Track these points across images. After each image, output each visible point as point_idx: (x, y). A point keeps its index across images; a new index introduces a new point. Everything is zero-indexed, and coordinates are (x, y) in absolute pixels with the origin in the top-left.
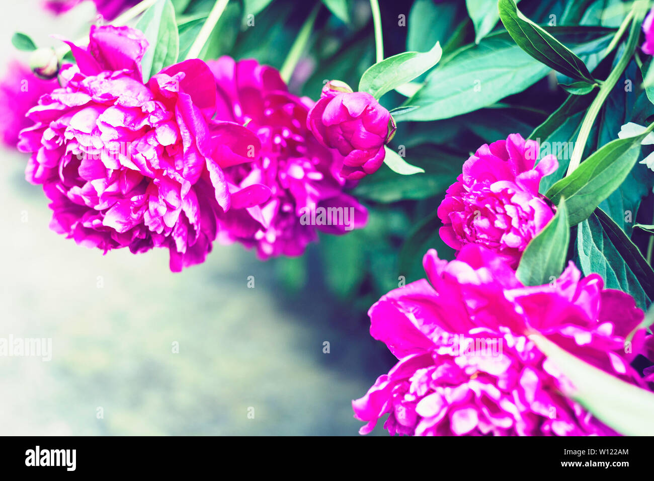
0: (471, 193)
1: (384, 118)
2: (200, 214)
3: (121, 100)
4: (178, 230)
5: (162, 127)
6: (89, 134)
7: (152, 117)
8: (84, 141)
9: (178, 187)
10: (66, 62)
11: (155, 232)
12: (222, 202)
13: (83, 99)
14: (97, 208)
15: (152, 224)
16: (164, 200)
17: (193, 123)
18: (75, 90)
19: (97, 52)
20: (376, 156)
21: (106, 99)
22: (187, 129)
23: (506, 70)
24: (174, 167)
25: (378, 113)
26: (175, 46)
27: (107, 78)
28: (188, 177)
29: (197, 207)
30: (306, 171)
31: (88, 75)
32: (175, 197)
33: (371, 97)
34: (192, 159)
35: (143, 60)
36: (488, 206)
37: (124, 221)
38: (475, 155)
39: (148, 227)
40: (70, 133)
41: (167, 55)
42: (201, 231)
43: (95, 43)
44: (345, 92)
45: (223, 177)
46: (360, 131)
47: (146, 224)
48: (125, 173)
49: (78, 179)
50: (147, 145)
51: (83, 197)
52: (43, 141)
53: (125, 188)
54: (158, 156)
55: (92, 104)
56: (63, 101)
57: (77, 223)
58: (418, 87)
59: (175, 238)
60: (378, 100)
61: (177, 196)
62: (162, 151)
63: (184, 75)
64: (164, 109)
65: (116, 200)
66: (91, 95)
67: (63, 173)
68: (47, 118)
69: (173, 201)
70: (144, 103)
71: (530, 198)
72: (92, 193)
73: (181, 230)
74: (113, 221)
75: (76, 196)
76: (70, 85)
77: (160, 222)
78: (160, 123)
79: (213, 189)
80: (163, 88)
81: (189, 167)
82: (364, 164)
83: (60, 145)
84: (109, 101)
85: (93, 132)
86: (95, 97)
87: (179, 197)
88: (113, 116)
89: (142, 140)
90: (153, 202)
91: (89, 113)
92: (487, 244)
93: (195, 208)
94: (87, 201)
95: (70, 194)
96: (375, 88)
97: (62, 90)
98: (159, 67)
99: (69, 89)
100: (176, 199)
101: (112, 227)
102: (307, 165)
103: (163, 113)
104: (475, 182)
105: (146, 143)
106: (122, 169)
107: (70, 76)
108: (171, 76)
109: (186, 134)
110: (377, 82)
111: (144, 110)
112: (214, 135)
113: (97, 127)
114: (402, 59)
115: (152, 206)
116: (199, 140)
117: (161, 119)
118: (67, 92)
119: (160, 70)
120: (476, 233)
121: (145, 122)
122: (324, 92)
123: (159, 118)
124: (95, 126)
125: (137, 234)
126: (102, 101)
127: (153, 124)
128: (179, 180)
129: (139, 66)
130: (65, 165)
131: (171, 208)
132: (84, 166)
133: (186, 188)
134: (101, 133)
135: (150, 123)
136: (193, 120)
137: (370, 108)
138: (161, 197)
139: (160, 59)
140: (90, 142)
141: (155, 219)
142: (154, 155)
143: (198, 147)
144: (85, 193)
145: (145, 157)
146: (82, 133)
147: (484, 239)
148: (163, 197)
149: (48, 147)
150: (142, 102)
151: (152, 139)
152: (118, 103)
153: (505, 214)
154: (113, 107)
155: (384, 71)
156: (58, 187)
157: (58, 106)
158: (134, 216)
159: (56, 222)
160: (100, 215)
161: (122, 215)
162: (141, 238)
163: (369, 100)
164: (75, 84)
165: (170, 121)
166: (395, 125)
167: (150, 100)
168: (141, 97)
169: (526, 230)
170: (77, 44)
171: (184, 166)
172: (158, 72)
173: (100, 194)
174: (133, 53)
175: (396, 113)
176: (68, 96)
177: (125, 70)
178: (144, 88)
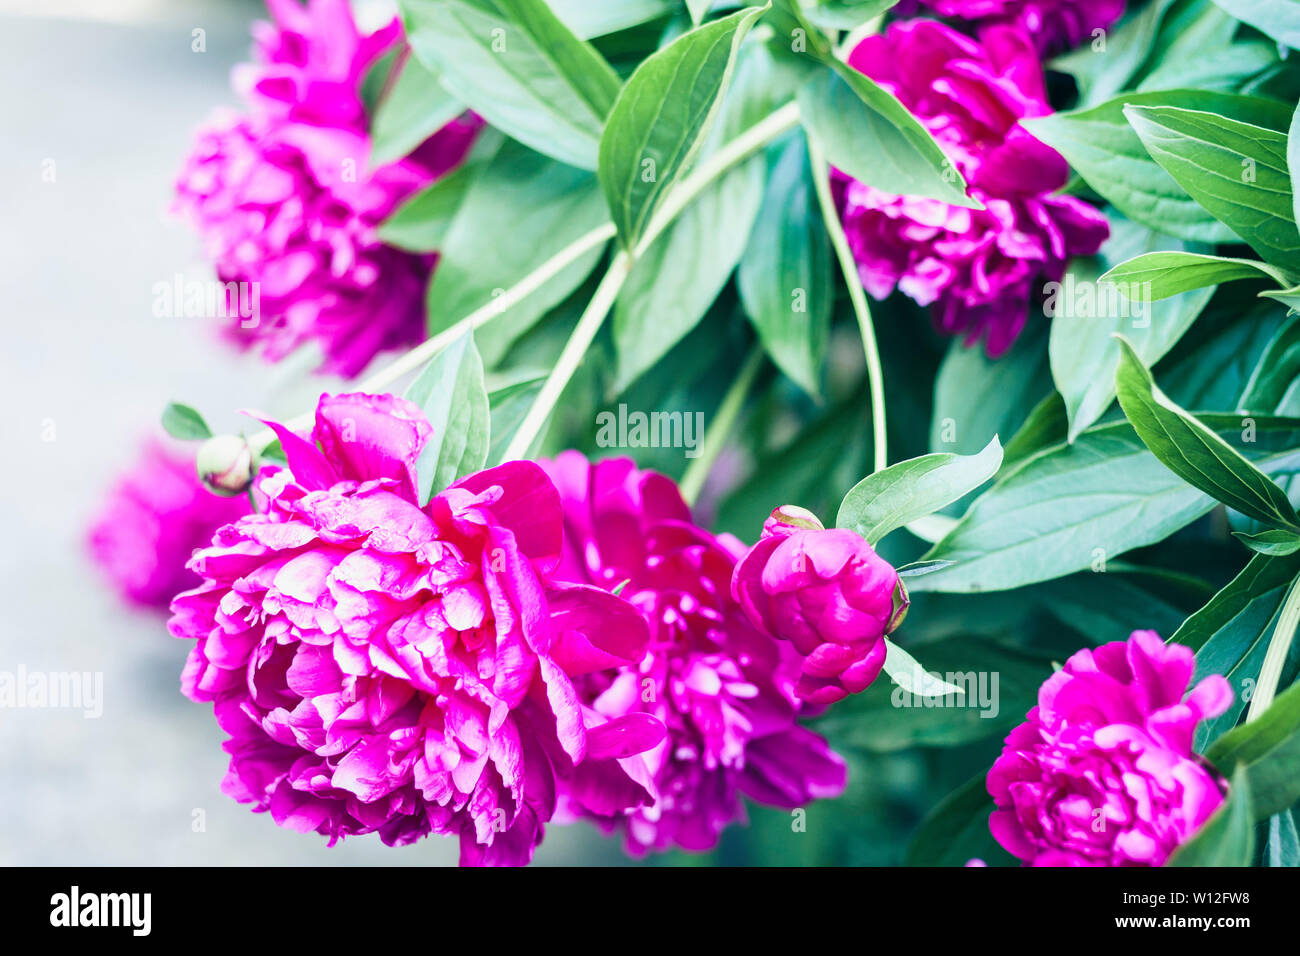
0: (1056, 747)
1: (885, 581)
2: (525, 768)
3: (376, 539)
4: (480, 798)
5: (456, 594)
6: (311, 604)
7: (436, 573)
8: (302, 619)
9: (483, 712)
10: (266, 462)
11: (434, 803)
12: (571, 745)
13: (303, 535)
14: (321, 751)
15: (429, 787)
16: (455, 739)
17: (516, 587)
18: (285, 517)
19: (330, 443)
20: (868, 657)
21: (347, 537)
22: (504, 598)
23: (1125, 498)
24: (475, 673)
25: (874, 572)
26: (482, 435)
27: (348, 494)
28: (505, 694)
29: (520, 751)
30: (724, 679)
31: (312, 489)
32: (477, 733)
33: (860, 540)
34: (513, 658)
35: (419, 461)
36: (1089, 775)
37: (373, 779)
38: (1064, 670)
39: (421, 791)
40: (273, 602)
41: (467, 451)
42: (524, 802)
43: (326, 429)
44: (807, 528)
45: (573, 694)
46: (835, 606)
47: (417, 787)
48: (380, 682)
49: (285, 692)
50: (425, 629)
51: (293, 729)
52: (218, 617)
53: (379, 712)
54: (446, 651)
55: (317, 546)
56: (263, 540)
57: (278, 780)
58: (950, 525)
59: (474, 815)
60: (874, 547)
61: (480, 731)
62: (455, 641)
63: (502, 491)
64: (459, 558)
65: (362, 736)
66: (318, 528)
67: (255, 681)
68: (227, 571)
69: (474, 742)
70: (420, 546)
71: (1175, 762)
72: (313, 722)
73: (486, 799)
74: (351, 778)
75: (279, 727)
76: (274, 507)
77: (446, 783)
78: (452, 586)
79: (554, 718)
80: (461, 516)
81: (506, 675)
82: (842, 672)
83: (253, 625)
84: (351, 541)
85: (320, 599)
86: (323, 531)
87: (485, 733)
88: (360, 570)
89: (416, 617)
90: (434, 742)
91: (312, 562)
92: (1087, 850)
93: (516, 756)
94: (301, 738)
95: (268, 724)
96: (869, 522)
97: (260, 517)
98: (451, 475)
99: (273, 516)
100: (478, 738)
101: (349, 789)
102: (728, 667)
103: (457, 565)
104: (1064, 724)
105: (423, 623)
106: (374, 676)
107: (277, 490)
108: (476, 493)
109: (502, 609)
110: (874, 511)
111: (420, 559)
112: (554, 611)
113: (328, 591)
114: (926, 468)
115: (431, 749)
116: (528, 620)
117: (454, 577)
118: (269, 522)
119: (451, 480)
120: (1064, 826)
121: (422, 583)
122: (768, 528)
123: (449, 575)
124: (323, 590)
125: (399, 806)
126: (339, 541)
127: (437, 587)
128: (487, 698)
129: (411, 473)
130: (259, 667)
131: (468, 756)
132: (299, 668)
133: (499, 716)
134: (334, 603)
135: (433, 585)
136: (516, 581)
137: (856, 561)
138: (449, 733)
139: (452, 459)
140: (314, 620)
141: (435, 777)
142: (439, 648)
143: (526, 635)
144: (299, 722)
145: (421, 653)
146: (297, 602)
147: (1079, 841)
148: (453, 734)
149: (230, 629)
150: (416, 543)
151: (434, 617)
152: (370, 545)
153: (1123, 793)
154: (361, 551)
155: (888, 489)
156: (244, 707)
157: (250, 548)
158: (395, 770)
159: (236, 777)
160: (326, 766)
161: (371, 766)
162: (406, 813)
163: (856, 545)
164: (285, 505)
165: (472, 582)
166: (908, 597)
167: (434, 540)
168: (415, 533)
169: (1165, 826)
170: (291, 427)
171: (496, 671)
172: (448, 485)
173: (328, 722)
174: (400, 448)
175: (909, 573)
176: (273, 528)
177: (385, 480)
178: (422, 515)
